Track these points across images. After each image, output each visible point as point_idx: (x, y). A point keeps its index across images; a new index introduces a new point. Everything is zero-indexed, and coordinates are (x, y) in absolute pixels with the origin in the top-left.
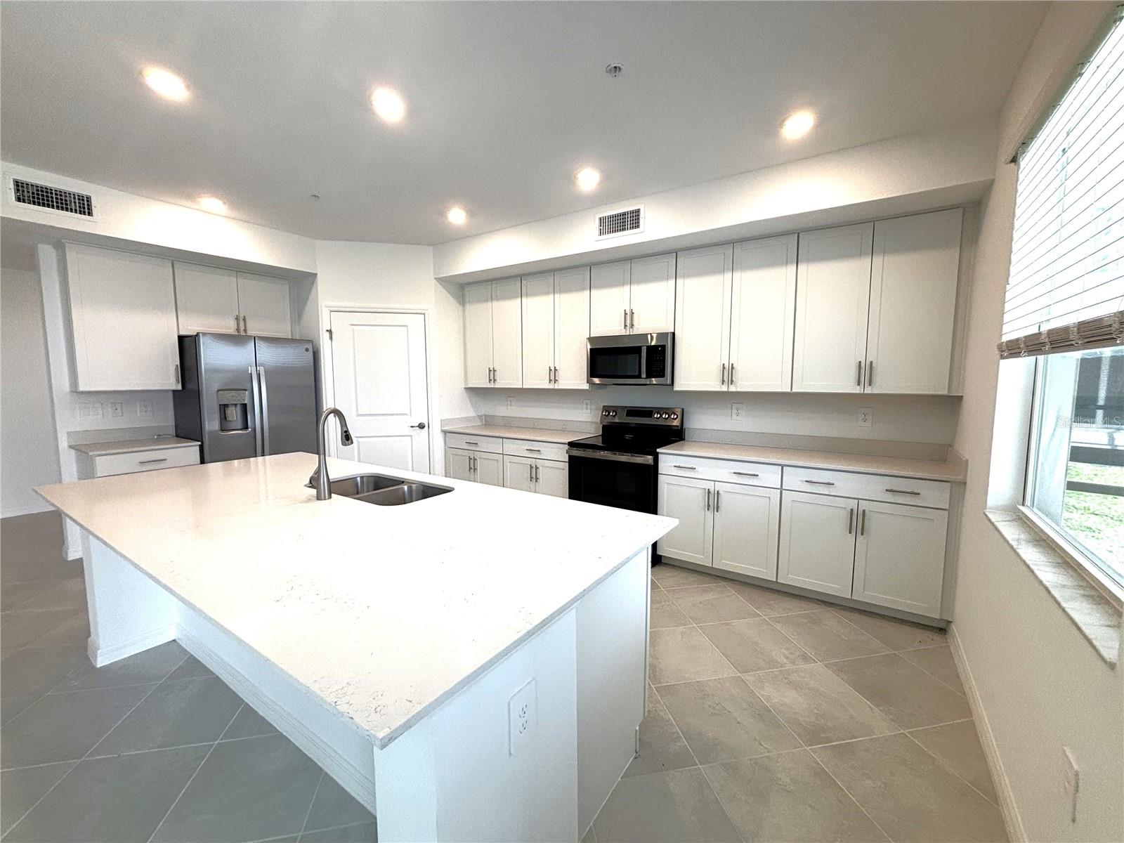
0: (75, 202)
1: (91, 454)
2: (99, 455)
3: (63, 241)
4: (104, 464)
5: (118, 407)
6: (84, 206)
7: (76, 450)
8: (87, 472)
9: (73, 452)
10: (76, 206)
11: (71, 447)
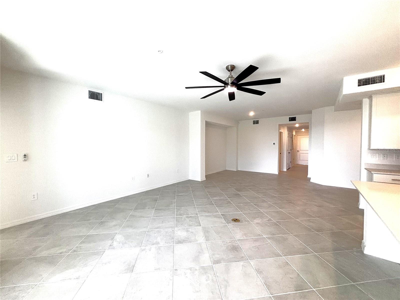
0: (378, 79)
1: (372, 172)
2: (375, 174)
3: (372, 95)
4: (376, 177)
5: (386, 156)
6: (381, 79)
7: (367, 170)
8: (370, 179)
9: (366, 170)
10: (378, 80)
11: (365, 169)
